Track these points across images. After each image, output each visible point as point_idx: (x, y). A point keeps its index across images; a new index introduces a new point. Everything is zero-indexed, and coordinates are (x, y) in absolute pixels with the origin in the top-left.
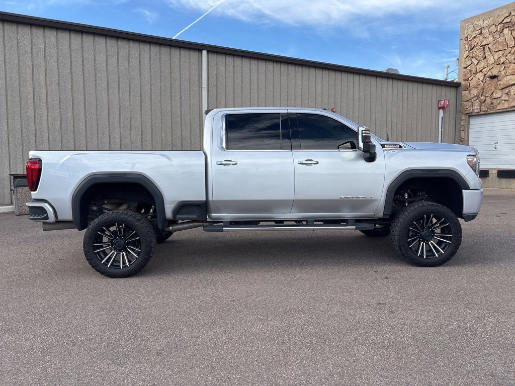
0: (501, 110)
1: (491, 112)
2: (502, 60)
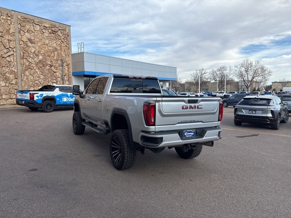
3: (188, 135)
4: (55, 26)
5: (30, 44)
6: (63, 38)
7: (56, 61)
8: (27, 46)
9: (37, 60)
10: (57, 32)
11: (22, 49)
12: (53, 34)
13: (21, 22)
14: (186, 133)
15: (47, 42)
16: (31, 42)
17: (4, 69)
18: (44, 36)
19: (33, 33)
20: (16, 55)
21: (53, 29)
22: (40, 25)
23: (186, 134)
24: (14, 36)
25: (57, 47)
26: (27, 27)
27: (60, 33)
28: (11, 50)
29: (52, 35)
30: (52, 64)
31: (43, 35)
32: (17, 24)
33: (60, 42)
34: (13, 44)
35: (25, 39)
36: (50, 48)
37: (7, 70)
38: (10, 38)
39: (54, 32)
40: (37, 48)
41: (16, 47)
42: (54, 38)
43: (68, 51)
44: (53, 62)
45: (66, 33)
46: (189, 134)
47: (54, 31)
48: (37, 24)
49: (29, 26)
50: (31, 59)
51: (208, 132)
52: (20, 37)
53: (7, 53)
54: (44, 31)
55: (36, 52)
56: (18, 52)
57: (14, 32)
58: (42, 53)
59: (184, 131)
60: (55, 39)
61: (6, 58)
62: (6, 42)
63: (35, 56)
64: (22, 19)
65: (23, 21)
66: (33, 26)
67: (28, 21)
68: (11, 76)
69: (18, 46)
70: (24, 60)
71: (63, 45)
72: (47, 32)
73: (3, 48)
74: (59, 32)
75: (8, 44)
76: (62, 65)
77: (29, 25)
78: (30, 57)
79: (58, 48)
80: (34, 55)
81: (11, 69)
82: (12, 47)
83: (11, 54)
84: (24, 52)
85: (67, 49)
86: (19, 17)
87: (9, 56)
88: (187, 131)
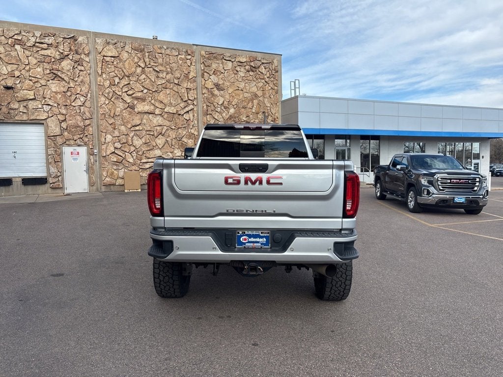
0: (19, 121)
1: (9, 121)
2: (17, 73)
3: (249, 242)
4: (255, 59)
5: (216, 92)
6: (269, 76)
7: (255, 115)
8: (213, 95)
9: (226, 115)
10: (259, 67)
11: (206, 101)
12: (253, 71)
13: (205, 60)
14: (244, 237)
15: (242, 85)
16: (218, 89)
17: (180, 132)
18: (238, 77)
19: (222, 75)
20: (198, 111)
21: (252, 64)
22: (233, 60)
23: (245, 239)
24: (195, 81)
25: (257, 93)
26: (214, 66)
27: (264, 69)
28: (190, 103)
29: (251, 73)
30: (248, 121)
31: (236, 76)
32: (200, 64)
33: (262, 84)
34: (194, 94)
35: (210, 85)
36: (246, 95)
37: (184, 133)
38: (190, 85)
39: (254, 69)
40: (227, 96)
41: (197, 98)
42: (253, 79)
43: (276, 97)
44: (251, 116)
45: (273, 68)
46: (252, 239)
47: (254, 67)
48: (228, 60)
49: (216, 65)
50: (218, 114)
51: (298, 240)
52: (203, 83)
53: (185, 107)
54: (238, 69)
55: (225, 103)
56: (200, 105)
57: (195, 76)
58: (233, 103)
59: (238, 233)
60: (255, 79)
61: (183, 115)
62: (183, 91)
63: (224, 110)
64: (207, 56)
65: (209, 59)
66: (223, 63)
67: (215, 58)
68: (189, 141)
69: (200, 96)
70: (208, 116)
71: (267, 87)
72: (242, 69)
73: (180, 101)
74: (263, 67)
75: (186, 95)
76: (264, 121)
77: (217, 63)
78: (216, 111)
79: (260, 93)
80: (223, 108)
81: (190, 131)
82: (191, 99)
83: (190, 109)
84: (209, 104)
85: (274, 93)
86: (203, 53)
87: (188, 112)
88: (246, 233)
